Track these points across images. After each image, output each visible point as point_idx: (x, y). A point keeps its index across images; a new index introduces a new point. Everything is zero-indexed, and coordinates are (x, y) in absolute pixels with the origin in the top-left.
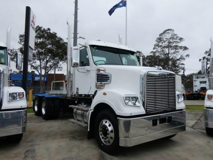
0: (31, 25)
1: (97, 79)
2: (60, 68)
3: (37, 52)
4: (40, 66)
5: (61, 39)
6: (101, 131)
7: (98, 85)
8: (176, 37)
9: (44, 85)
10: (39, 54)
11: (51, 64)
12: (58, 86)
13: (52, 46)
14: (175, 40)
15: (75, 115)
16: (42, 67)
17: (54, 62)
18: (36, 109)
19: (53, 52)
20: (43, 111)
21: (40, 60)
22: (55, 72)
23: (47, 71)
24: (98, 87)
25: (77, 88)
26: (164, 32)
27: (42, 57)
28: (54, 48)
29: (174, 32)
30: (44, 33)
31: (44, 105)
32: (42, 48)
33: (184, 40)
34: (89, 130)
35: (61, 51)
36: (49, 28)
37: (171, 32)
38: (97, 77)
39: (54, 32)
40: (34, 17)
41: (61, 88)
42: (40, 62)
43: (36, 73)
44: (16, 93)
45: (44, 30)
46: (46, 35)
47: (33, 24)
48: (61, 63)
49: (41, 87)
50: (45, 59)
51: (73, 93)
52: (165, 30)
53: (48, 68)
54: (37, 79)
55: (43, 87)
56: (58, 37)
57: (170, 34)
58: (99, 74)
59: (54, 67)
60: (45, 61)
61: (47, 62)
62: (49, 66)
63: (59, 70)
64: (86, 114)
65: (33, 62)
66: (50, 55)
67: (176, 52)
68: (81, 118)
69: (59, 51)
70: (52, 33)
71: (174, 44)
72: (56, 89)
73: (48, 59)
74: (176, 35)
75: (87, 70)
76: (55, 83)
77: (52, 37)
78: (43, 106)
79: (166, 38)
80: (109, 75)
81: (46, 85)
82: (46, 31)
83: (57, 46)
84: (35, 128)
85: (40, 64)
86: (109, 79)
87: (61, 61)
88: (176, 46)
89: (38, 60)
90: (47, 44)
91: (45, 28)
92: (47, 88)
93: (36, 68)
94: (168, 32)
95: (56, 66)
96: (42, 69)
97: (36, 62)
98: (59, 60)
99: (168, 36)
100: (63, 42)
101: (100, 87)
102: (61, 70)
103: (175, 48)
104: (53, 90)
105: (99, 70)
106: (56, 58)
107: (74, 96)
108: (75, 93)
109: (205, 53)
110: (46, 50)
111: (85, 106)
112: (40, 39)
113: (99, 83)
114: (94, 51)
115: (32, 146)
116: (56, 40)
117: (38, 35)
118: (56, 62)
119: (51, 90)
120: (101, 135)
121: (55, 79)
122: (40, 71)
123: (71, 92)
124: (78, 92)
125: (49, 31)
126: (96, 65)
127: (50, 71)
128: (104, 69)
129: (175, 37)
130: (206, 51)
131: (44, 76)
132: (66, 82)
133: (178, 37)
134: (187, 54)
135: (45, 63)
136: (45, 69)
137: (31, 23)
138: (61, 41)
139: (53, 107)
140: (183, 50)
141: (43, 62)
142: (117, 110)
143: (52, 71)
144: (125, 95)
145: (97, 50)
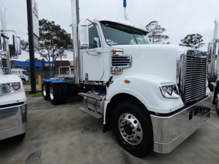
0: (34, 12)
1: (113, 63)
2: (65, 55)
3: (45, 43)
4: (48, 54)
5: (64, 31)
6: (122, 127)
7: (114, 70)
8: (160, 28)
9: (53, 70)
10: (47, 44)
11: (58, 52)
12: (64, 71)
13: (57, 37)
14: (159, 31)
15: (86, 103)
16: (50, 55)
17: (60, 51)
18: (45, 93)
19: (58, 42)
20: (52, 97)
21: (48, 49)
22: (61, 59)
23: (54, 59)
24: (114, 73)
25: (86, 74)
26: (149, 24)
27: (49, 47)
28: (59, 39)
29: (157, 24)
30: (49, 25)
31: (52, 90)
32: (49, 39)
33: (166, 30)
34: (104, 123)
35: (65, 41)
36: (53, 21)
37: (155, 23)
38: (113, 60)
39: (58, 25)
40: (36, 4)
41: (67, 72)
42: (48, 51)
43: (46, 60)
44: (9, 84)
45: (49, 23)
46: (51, 27)
47: (35, 11)
48: (65, 51)
49: (51, 72)
50: (52, 48)
51: (81, 79)
52: (151, 22)
53: (55, 56)
54: (46, 65)
55: (52, 72)
56: (62, 29)
57: (155, 25)
58: (114, 56)
59: (60, 55)
60: (52, 50)
61: (54, 51)
62: (56, 54)
63: (64, 57)
64: (100, 104)
65: (42, 51)
66: (56, 45)
67: (159, 40)
68: (93, 107)
69: (63, 41)
70: (56, 26)
71: (158, 34)
72: (63, 73)
73: (54, 48)
74: (159, 26)
75: (98, 53)
76: (62, 68)
77: (57, 29)
78: (51, 92)
79: (151, 29)
80: (129, 57)
81: (55, 70)
82: (51, 24)
83: (61, 37)
84: (42, 116)
85: (47, 53)
86: (129, 62)
87: (65, 50)
88: (160, 35)
89: (46, 49)
90: (52, 35)
91: (49, 21)
92: (55, 73)
93: (45, 56)
94: (153, 23)
95: (62, 54)
96: (50, 57)
97: (44, 51)
98: (64, 49)
99: (153, 27)
100: (66, 33)
101: (116, 72)
102: (66, 57)
103: (158, 37)
104: (60, 74)
105: (114, 52)
106: (61, 48)
107: (82, 82)
108: (84, 79)
109: (181, 41)
110: (52, 40)
111: (97, 94)
112: (47, 31)
113: (115, 67)
114: (105, 28)
115: (38, 145)
116: (60, 31)
117: (44, 28)
118: (61, 51)
119: (59, 74)
120: (123, 132)
121: (61, 65)
122: (48, 59)
123: (79, 78)
124: (88, 78)
125: (53, 24)
126: (109, 45)
127: (57, 58)
128: (122, 50)
129: (158, 28)
130: (182, 39)
131: (52, 63)
132: (71, 67)
133: (161, 28)
134: (168, 42)
135: (52, 52)
136: (52, 57)
137: (33, 9)
138: (64, 33)
139: (61, 92)
140: (165, 39)
141: (51, 51)
142: (149, 104)
143: (58, 58)
144: (161, 84)
145: (109, 28)
